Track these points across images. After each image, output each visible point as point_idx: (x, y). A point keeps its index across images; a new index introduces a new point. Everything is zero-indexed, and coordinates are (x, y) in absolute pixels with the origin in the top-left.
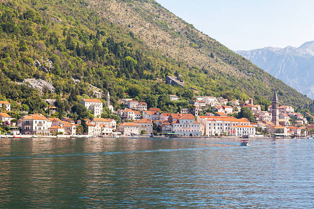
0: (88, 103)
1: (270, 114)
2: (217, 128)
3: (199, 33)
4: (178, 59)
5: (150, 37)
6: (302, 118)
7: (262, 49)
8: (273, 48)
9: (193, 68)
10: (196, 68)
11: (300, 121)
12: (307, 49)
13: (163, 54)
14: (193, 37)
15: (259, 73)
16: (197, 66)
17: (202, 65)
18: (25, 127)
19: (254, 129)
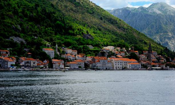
0: (47, 51)
1: (146, 57)
2: (120, 65)
3: (90, 2)
4: (82, 21)
5: (63, 7)
6: (163, 58)
7: (122, 9)
8: (129, 8)
9: (92, 27)
10: (94, 27)
11: (162, 60)
12: (154, 9)
13: (73, 18)
14: (87, 5)
15: (131, 30)
16: (94, 26)
17: (96, 25)
18: (26, 64)
19: (141, 65)
